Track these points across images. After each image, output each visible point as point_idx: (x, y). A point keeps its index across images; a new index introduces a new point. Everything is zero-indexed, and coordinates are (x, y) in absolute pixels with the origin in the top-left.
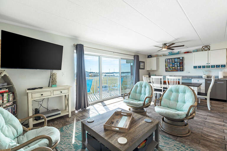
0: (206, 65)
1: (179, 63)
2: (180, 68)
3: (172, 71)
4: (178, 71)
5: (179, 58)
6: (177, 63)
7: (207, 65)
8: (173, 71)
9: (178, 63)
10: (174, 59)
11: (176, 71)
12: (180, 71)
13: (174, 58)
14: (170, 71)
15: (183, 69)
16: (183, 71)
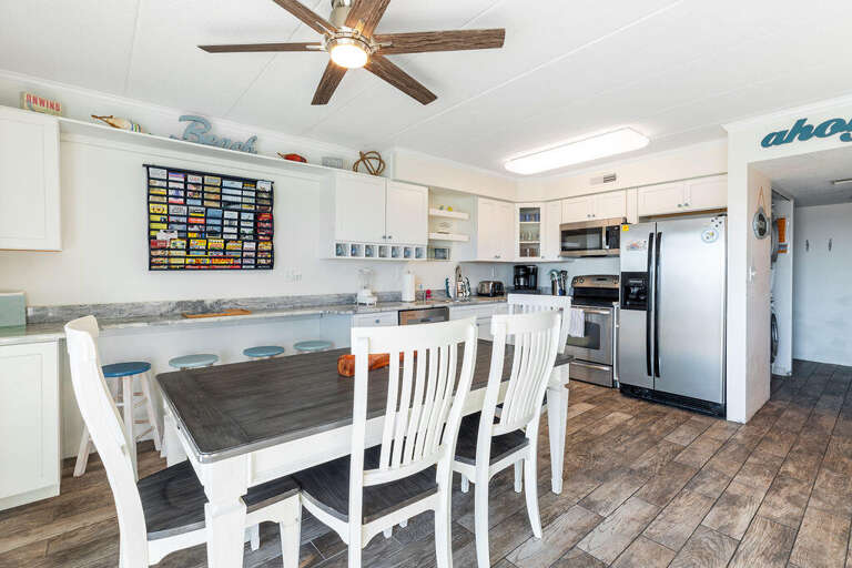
0: (376, 240)
1: (251, 217)
2: (256, 252)
3: (198, 266)
4: (240, 267)
5: (254, 182)
6: (240, 211)
7: (382, 242)
8: (211, 267)
9: (245, 216)
10: (217, 181)
11: (233, 267)
12: (257, 266)
13: (224, 177)
14: (184, 267)
15: (272, 258)
16: (271, 266)
